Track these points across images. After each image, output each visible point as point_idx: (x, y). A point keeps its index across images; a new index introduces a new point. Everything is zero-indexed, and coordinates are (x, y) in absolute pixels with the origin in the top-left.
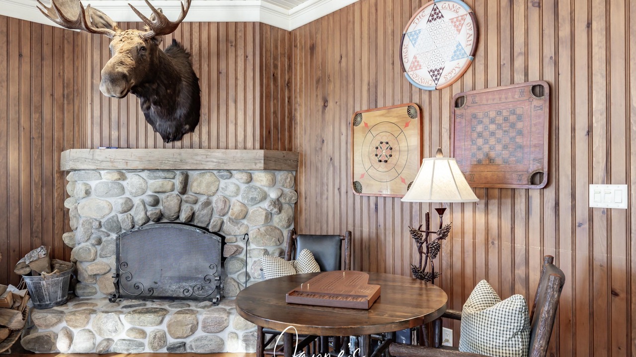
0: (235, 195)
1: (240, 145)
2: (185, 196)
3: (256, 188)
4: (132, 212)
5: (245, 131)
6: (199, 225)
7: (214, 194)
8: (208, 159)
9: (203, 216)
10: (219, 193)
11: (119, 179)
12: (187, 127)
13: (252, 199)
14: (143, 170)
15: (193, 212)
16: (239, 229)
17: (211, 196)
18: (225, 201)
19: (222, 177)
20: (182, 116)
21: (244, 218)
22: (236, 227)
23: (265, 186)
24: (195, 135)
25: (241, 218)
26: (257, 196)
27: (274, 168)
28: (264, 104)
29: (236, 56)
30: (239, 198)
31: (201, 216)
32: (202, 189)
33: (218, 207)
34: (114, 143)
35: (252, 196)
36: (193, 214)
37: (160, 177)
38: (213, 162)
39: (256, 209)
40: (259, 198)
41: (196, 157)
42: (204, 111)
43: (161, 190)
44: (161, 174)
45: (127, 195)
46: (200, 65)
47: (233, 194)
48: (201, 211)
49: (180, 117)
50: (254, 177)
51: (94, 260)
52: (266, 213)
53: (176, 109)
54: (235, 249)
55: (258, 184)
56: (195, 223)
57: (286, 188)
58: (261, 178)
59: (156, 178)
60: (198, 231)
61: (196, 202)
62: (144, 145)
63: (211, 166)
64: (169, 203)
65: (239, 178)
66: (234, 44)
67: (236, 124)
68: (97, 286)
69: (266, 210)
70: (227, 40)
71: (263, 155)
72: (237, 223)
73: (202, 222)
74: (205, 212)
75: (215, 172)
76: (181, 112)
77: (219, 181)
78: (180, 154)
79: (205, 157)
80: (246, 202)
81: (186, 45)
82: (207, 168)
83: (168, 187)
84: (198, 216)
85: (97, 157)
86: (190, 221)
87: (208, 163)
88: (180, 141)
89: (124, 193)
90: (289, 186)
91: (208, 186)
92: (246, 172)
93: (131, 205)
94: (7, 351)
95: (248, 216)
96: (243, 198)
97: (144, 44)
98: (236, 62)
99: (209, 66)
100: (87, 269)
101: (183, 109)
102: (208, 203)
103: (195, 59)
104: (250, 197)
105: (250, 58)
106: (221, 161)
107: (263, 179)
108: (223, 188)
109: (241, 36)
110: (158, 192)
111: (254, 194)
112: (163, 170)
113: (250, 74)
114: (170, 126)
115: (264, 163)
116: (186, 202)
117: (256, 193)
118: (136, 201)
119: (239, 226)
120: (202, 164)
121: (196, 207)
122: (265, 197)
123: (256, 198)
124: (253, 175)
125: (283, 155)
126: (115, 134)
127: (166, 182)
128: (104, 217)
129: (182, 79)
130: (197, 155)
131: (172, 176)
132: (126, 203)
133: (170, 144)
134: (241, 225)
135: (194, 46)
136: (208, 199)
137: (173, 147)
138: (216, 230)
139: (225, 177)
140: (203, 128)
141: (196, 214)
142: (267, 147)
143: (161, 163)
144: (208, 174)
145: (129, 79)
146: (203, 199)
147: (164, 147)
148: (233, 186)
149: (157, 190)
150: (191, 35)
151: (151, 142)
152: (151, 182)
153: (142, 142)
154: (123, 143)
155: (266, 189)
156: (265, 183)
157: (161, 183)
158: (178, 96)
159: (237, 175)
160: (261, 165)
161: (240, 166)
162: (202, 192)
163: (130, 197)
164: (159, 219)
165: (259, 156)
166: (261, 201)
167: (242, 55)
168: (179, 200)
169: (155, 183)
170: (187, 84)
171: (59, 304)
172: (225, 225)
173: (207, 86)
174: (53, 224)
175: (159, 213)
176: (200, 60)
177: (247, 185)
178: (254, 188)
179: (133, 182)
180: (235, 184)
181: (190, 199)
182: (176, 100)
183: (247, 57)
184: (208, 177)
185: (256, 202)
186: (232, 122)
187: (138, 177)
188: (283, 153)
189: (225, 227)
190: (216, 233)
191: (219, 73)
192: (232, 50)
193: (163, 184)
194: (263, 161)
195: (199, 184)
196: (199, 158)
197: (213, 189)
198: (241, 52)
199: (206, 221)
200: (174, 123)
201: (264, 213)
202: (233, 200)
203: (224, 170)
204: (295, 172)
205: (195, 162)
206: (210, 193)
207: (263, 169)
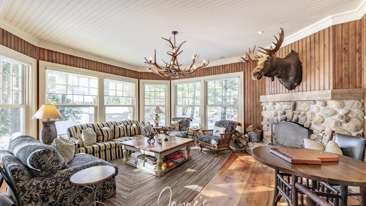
0: (317, 111)
1: (322, 88)
2: (295, 111)
3: (329, 109)
4: (277, 116)
5: (324, 81)
6: (300, 123)
7: (307, 111)
8: (303, 96)
9: (302, 120)
10: (310, 111)
11: (273, 105)
12: (296, 84)
13: (326, 114)
14: (281, 102)
15: (298, 118)
16: (319, 127)
17: (306, 112)
18: (312, 114)
19: (311, 103)
20: (292, 80)
21: (322, 122)
22: (317, 127)
23: (335, 108)
24: (300, 86)
25: (319, 122)
26: (329, 113)
27: (341, 98)
28: (336, 66)
29: (319, 47)
30: (320, 113)
31: (301, 120)
32: (302, 109)
33: (308, 117)
34: (273, 93)
35: (326, 113)
36: (298, 119)
37: (286, 104)
38: (305, 97)
39: (329, 119)
40: (330, 114)
41: (298, 96)
42: (304, 75)
43: (286, 109)
44: (286, 103)
45: (276, 110)
46: (302, 57)
47: (316, 111)
48: (301, 118)
49: (291, 80)
50: (328, 103)
51: (267, 131)
52: (335, 122)
53: (289, 78)
54: (317, 136)
55: (331, 107)
56: (299, 123)
57: (354, 109)
58: (332, 104)
59: (285, 104)
60: (298, 126)
61: (299, 114)
62: (282, 93)
63: (304, 99)
64: (289, 114)
65: (319, 104)
66: (318, 42)
67: (319, 79)
68: (268, 140)
69: (335, 120)
70: (315, 41)
71: (331, 92)
72: (318, 125)
73: (301, 123)
74: (303, 118)
75: (308, 101)
76: (291, 79)
77: (310, 105)
78: (292, 95)
79: (301, 95)
80: (323, 115)
81: (297, 51)
82: (303, 100)
83: (289, 108)
84: (300, 120)
85: (267, 98)
86: (296, 122)
87: (303, 98)
88: (294, 90)
89: (275, 110)
90: (357, 108)
91: (304, 107)
92: (323, 101)
93: (277, 114)
94: (243, 150)
95: (324, 122)
96: (321, 113)
97: (267, 60)
98: (319, 50)
99: (306, 56)
100: (265, 134)
101: (291, 77)
102: (304, 115)
103: (300, 54)
104: (325, 113)
105: (327, 45)
106: (309, 97)
107: (333, 104)
108: (311, 109)
109: (322, 37)
110: (286, 110)
111: (328, 112)
112: (287, 101)
113: (327, 53)
114: (288, 85)
115: (332, 96)
116: (296, 114)
117: (328, 111)
118: (279, 113)
119: (319, 126)
120: (300, 98)
121: (300, 116)
122: (335, 113)
123: (328, 113)
124: (327, 102)
125: (348, 91)
126: (273, 89)
127: (288, 106)
128: (269, 117)
129: (291, 65)
130: (298, 95)
131: (290, 104)
132: (275, 113)
133: (290, 91)
134: (320, 126)
135: (300, 50)
136: (304, 113)
137: (292, 92)
138: (307, 126)
139: (312, 104)
140: (304, 83)
141: (299, 119)
142: (338, 88)
143: (285, 99)
144: (305, 102)
145: (260, 73)
146: (302, 113)
147: (289, 93)
148: (316, 107)
149: (285, 109)
150: (298, 46)
151: (284, 91)
152: (283, 106)
153: (281, 92)
154: (275, 92)
155: (336, 109)
156: (334, 106)
157: (286, 106)
158: (289, 72)
159: (318, 102)
160: (330, 97)
161: (319, 98)
162: (301, 110)
163: (277, 111)
164: (286, 120)
165: (328, 93)
166: (332, 115)
167: (322, 46)
168: (292, 113)
169: (285, 106)
170: (293, 67)
171: (256, 142)
172: (312, 125)
173: (305, 65)
174: (259, 119)
175: (285, 117)
176: (302, 55)
177: (324, 107)
178: (328, 109)
179: (278, 105)
180: (317, 106)
181: (297, 113)
182: (288, 75)
183: (325, 45)
184: (304, 104)
185: (328, 116)
186: (317, 78)
187: (279, 104)
188: (349, 90)
189: (312, 126)
190: (306, 128)
191: (311, 57)
192: (317, 45)
193: (287, 107)
194: (331, 95)
195: (300, 107)
196: (299, 96)
197: (307, 109)
198: (322, 45)
199: (303, 122)
200: (289, 83)
201: (334, 121)
202: (317, 114)
203: (312, 100)
204: (363, 100)
205: (298, 98)
206: (306, 111)
207: (331, 99)
